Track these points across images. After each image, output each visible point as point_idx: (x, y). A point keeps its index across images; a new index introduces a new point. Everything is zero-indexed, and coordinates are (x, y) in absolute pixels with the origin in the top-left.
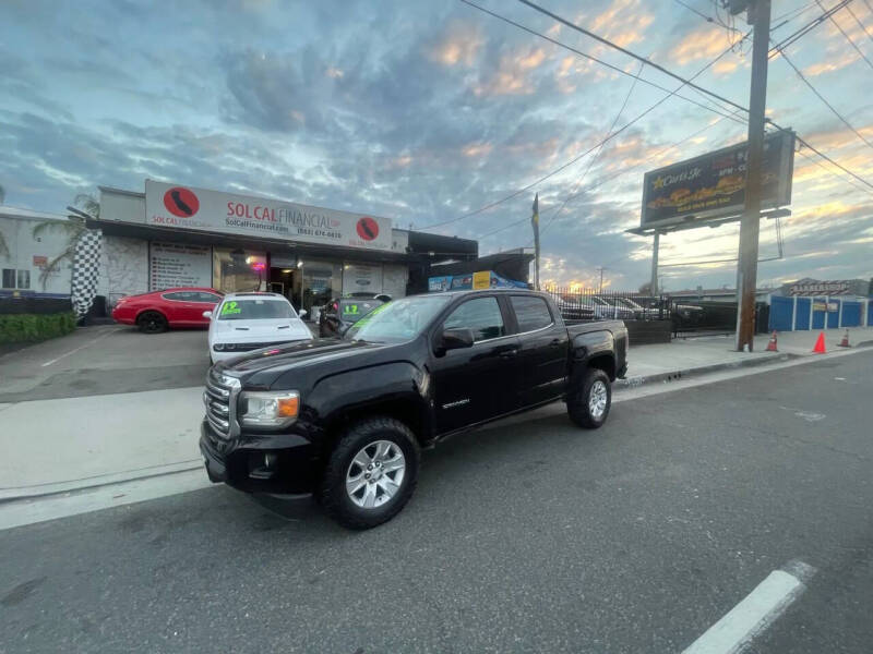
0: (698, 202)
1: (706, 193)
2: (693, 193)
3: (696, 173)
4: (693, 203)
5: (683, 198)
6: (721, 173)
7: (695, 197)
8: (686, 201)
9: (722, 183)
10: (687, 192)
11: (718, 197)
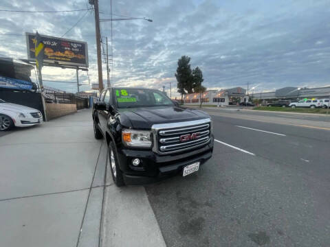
0: (57, 56)
1: (60, 54)
2: (55, 52)
3: (55, 44)
4: (55, 56)
5: (50, 52)
6: (66, 48)
7: (55, 54)
8: (52, 54)
9: (66, 52)
10: (52, 51)
11: (65, 57)
